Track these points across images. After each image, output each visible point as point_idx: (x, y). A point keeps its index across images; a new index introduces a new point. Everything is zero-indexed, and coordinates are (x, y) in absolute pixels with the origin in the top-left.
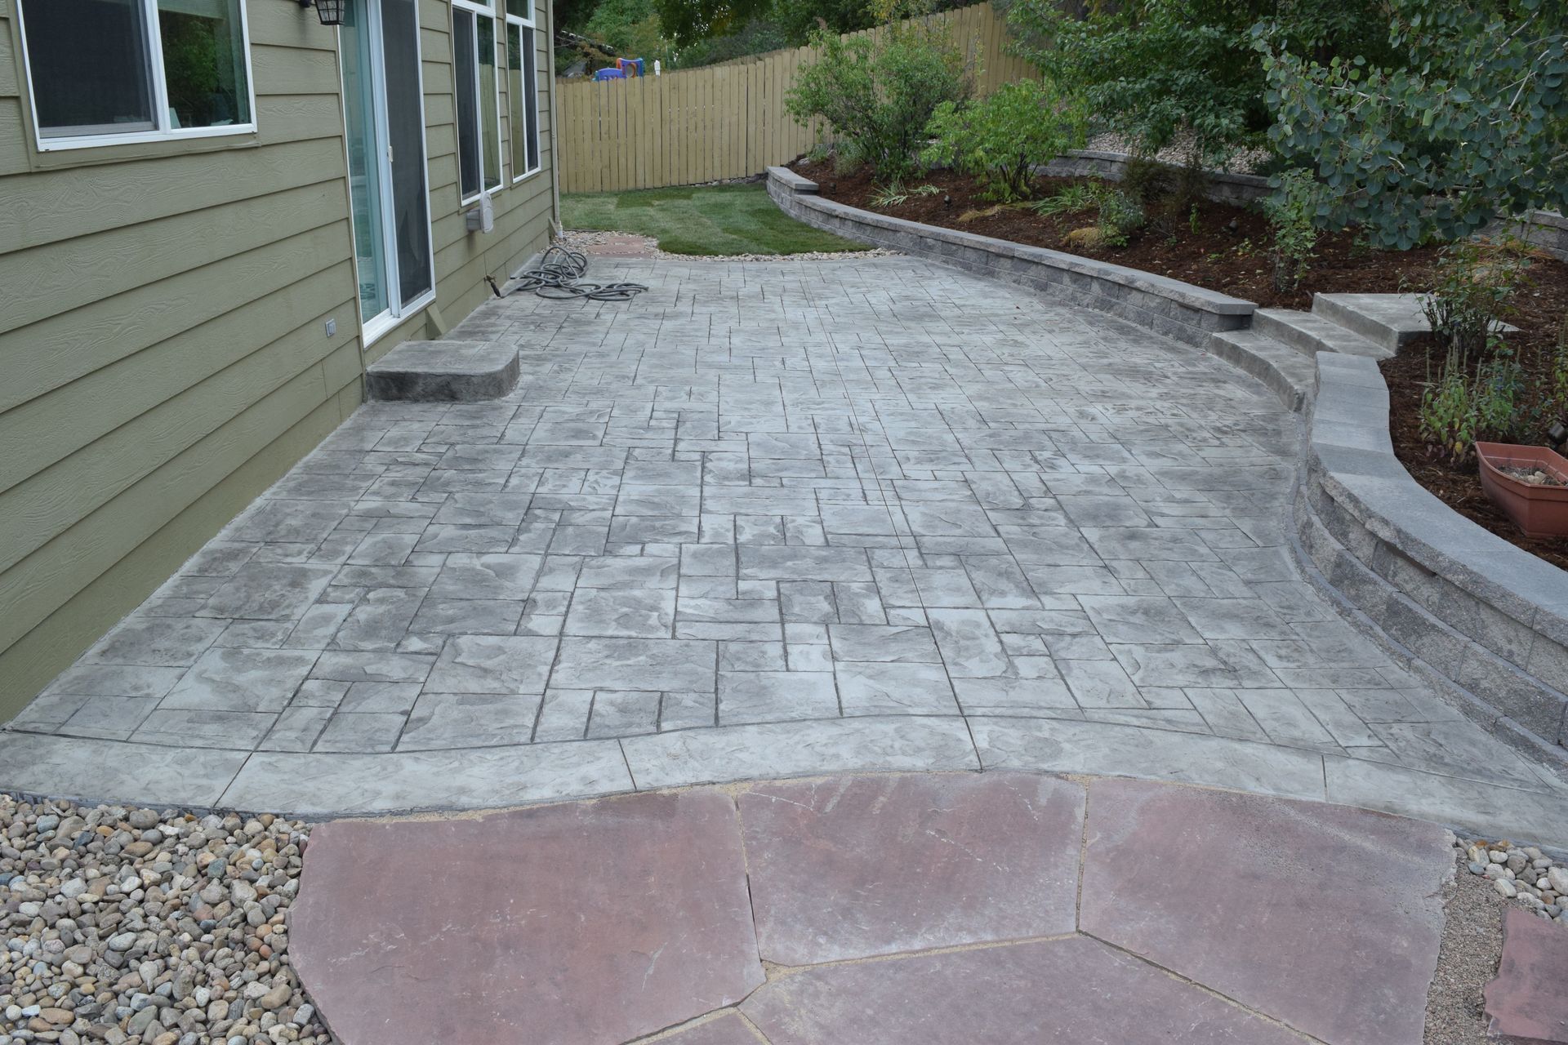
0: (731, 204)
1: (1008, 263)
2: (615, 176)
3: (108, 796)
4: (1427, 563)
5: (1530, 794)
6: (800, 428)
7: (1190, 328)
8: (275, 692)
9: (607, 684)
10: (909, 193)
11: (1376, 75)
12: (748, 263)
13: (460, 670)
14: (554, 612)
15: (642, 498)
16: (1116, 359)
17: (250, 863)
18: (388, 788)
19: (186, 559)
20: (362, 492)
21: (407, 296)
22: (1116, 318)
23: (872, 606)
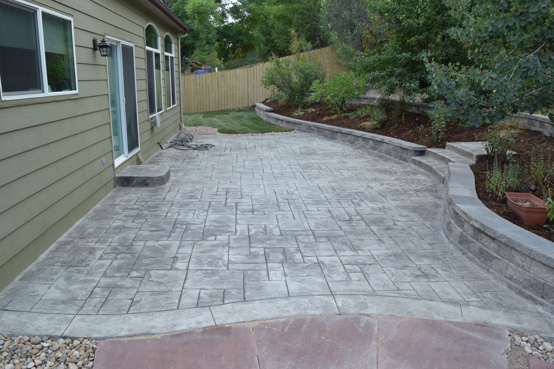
0: (243, 116)
1: (340, 135)
2: (202, 107)
3: (22, 332)
4: (492, 235)
5: (534, 316)
6: (270, 193)
7: (404, 156)
8: (84, 293)
9: (205, 287)
10: (305, 111)
11: (464, 68)
12: (250, 136)
13: (151, 283)
14: (185, 261)
15: (215, 219)
16: (379, 167)
17: (75, 356)
18: (126, 327)
19: (51, 244)
20: (115, 219)
21: (130, 150)
22: (378, 153)
23: (298, 256)
